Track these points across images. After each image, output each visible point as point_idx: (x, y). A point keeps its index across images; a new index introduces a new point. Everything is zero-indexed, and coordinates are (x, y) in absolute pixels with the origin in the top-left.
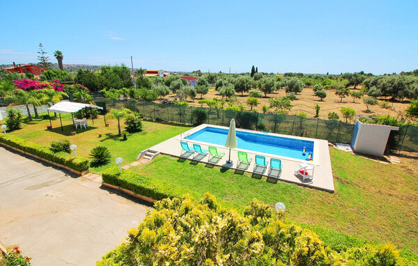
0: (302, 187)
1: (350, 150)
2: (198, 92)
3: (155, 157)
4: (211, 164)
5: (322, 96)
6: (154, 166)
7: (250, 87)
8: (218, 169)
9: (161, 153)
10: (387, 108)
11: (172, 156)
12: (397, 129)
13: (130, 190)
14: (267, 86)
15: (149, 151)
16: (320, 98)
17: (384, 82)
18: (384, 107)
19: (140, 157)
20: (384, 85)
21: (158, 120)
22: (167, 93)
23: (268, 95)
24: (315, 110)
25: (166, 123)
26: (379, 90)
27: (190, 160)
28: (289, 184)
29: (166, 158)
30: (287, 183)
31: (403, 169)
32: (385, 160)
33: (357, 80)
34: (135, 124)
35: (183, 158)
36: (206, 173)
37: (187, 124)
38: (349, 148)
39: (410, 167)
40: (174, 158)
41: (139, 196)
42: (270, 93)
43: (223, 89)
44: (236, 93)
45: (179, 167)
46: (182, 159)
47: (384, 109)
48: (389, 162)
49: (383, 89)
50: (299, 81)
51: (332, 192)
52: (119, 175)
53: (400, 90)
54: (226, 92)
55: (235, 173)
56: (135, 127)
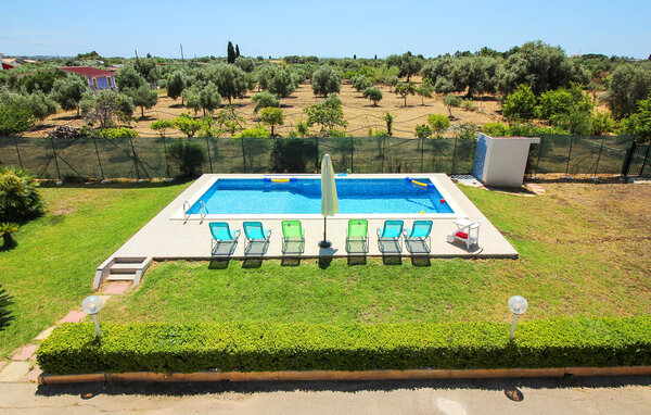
0: (470, 260)
1: (479, 184)
2: (138, 103)
3: (144, 271)
4: (292, 258)
5: (376, 97)
6: (154, 294)
7: (244, 87)
8: (314, 265)
9: (155, 259)
10: (472, 110)
11: (188, 259)
12: (537, 140)
13: (146, 369)
14: (278, 83)
15: (117, 261)
16: (372, 103)
17: (456, 69)
18: (467, 108)
19: (101, 282)
20: (456, 74)
21: (72, 181)
22: (52, 110)
23: (282, 102)
24: (385, 123)
25: (97, 184)
26: (451, 83)
27: (240, 259)
28: (450, 260)
29: (175, 268)
30: (447, 260)
31: (556, 201)
32: (526, 191)
33: (410, 67)
34: (20, 199)
35: (220, 259)
36: (292, 279)
37: (156, 180)
38: (475, 180)
39: (560, 195)
40: (198, 264)
41: (179, 375)
42: (284, 97)
43: (192, 94)
44: (224, 102)
45: (221, 281)
46: (218, 262)
47: (469, 113)
48: (532, 193)
49: (456, 80)
50: (335, 71)
51: (515, 257)
52: (97, 341)
53: (478, 80)
54: (202, 100)
55: (350, 264)
56: (22, 207)
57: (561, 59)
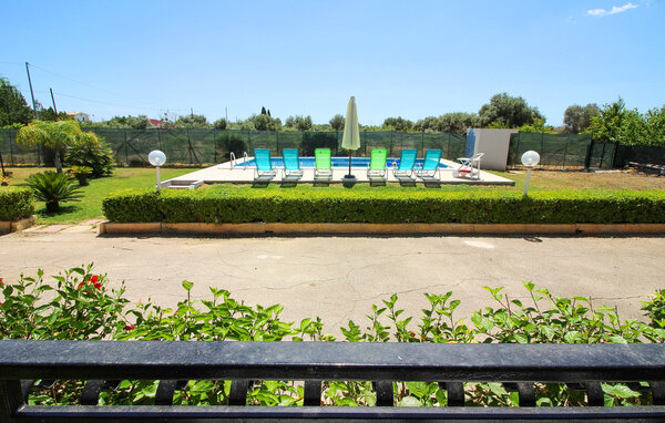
0: (475, 186)
3: (197, 186)
4: (323, 182)
8: (339, 186)
9: (206, 182)
12: (516, 131)
27: (279, 183)
28: (457, 185)
29: (223, 187)
35: (262, 182)
40: (243, 186)
51: (513, 184)
52: (157, 193)
55: (372, 185)
57: (522, 106)
